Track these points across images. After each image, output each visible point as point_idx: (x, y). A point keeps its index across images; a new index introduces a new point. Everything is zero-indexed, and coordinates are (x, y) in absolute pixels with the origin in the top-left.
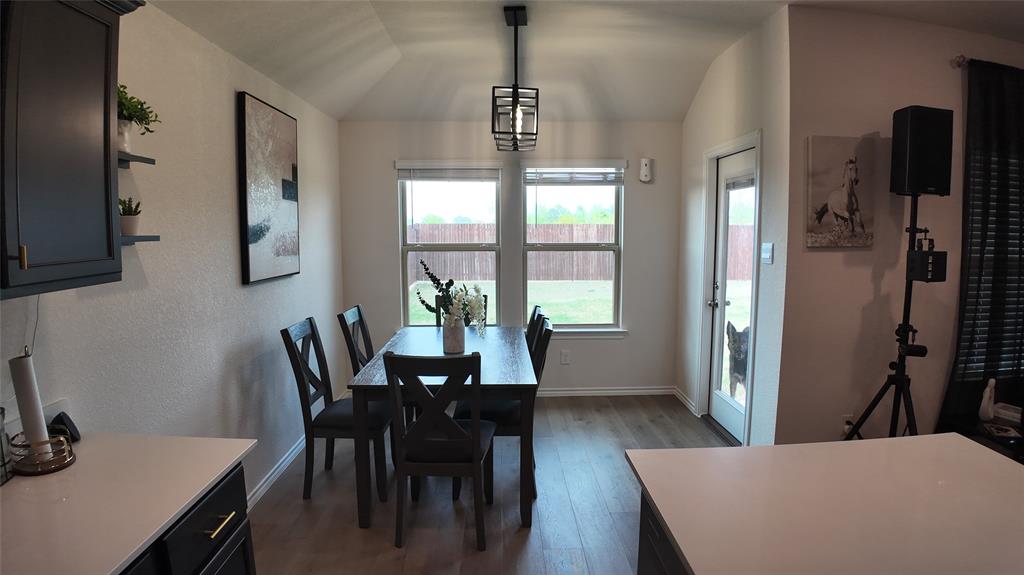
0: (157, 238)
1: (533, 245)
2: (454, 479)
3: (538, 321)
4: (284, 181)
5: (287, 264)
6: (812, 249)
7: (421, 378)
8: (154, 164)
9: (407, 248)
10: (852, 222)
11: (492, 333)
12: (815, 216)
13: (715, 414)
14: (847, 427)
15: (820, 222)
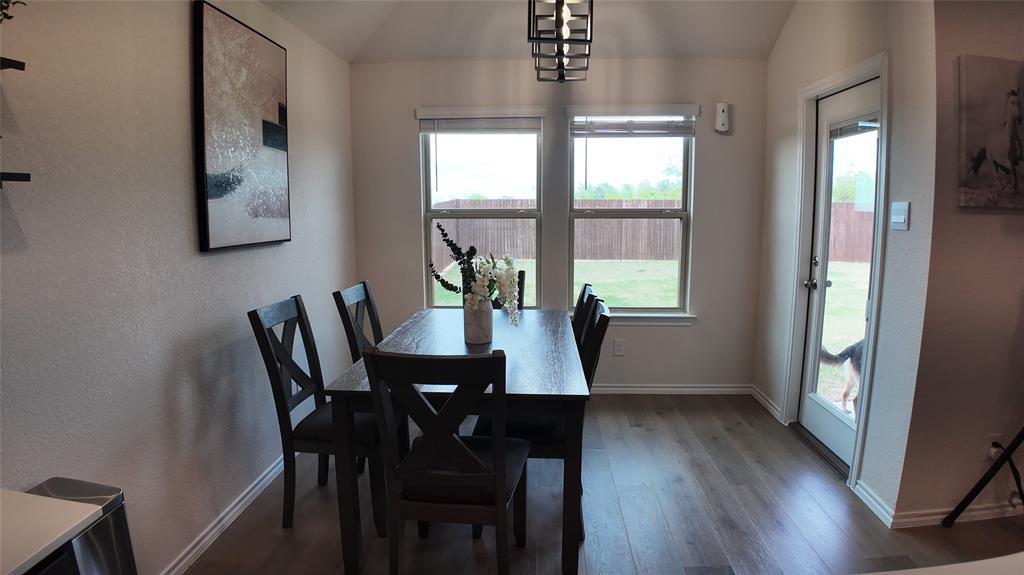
0: (26, 177)
1: (581, 211)
2: (474, 526)
3: (589, 305)
4: (266, 124)
5: (272, 228)
6: (965, 209)
7: (417, 385)
8: (23, 69)
9: (432, 214)
10: (1015, 175)
11: (531, 317)
12: (971, 164)
13: (806, 422)
14: (994, 450)
15: (976, 172)
